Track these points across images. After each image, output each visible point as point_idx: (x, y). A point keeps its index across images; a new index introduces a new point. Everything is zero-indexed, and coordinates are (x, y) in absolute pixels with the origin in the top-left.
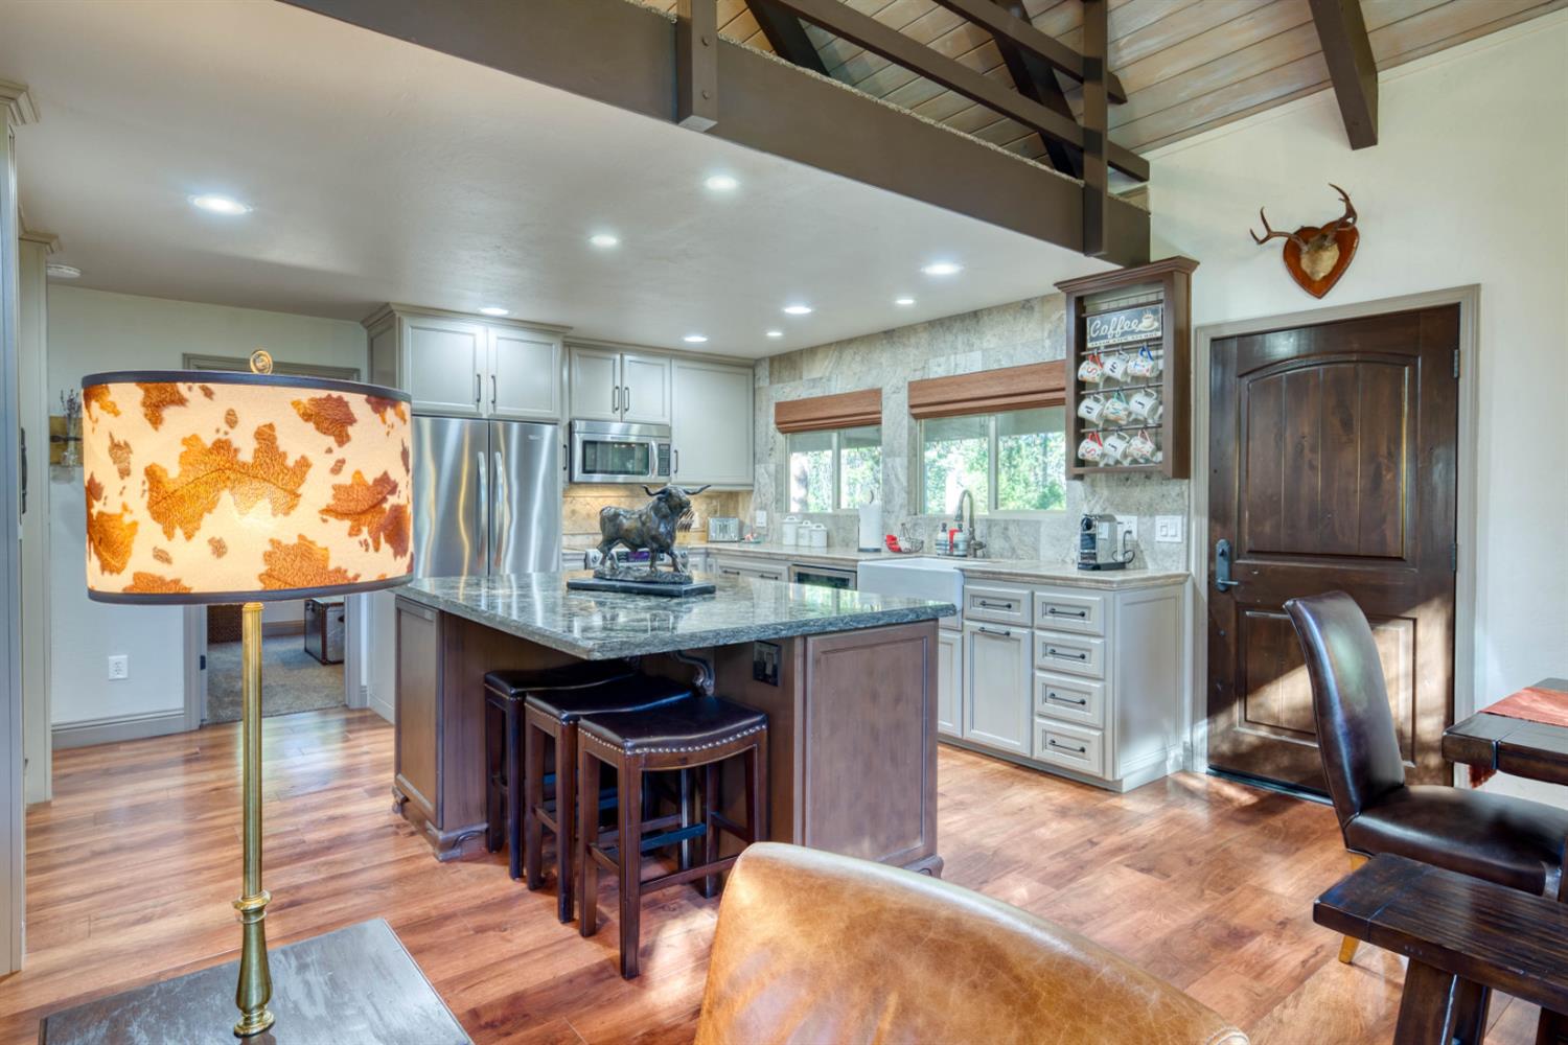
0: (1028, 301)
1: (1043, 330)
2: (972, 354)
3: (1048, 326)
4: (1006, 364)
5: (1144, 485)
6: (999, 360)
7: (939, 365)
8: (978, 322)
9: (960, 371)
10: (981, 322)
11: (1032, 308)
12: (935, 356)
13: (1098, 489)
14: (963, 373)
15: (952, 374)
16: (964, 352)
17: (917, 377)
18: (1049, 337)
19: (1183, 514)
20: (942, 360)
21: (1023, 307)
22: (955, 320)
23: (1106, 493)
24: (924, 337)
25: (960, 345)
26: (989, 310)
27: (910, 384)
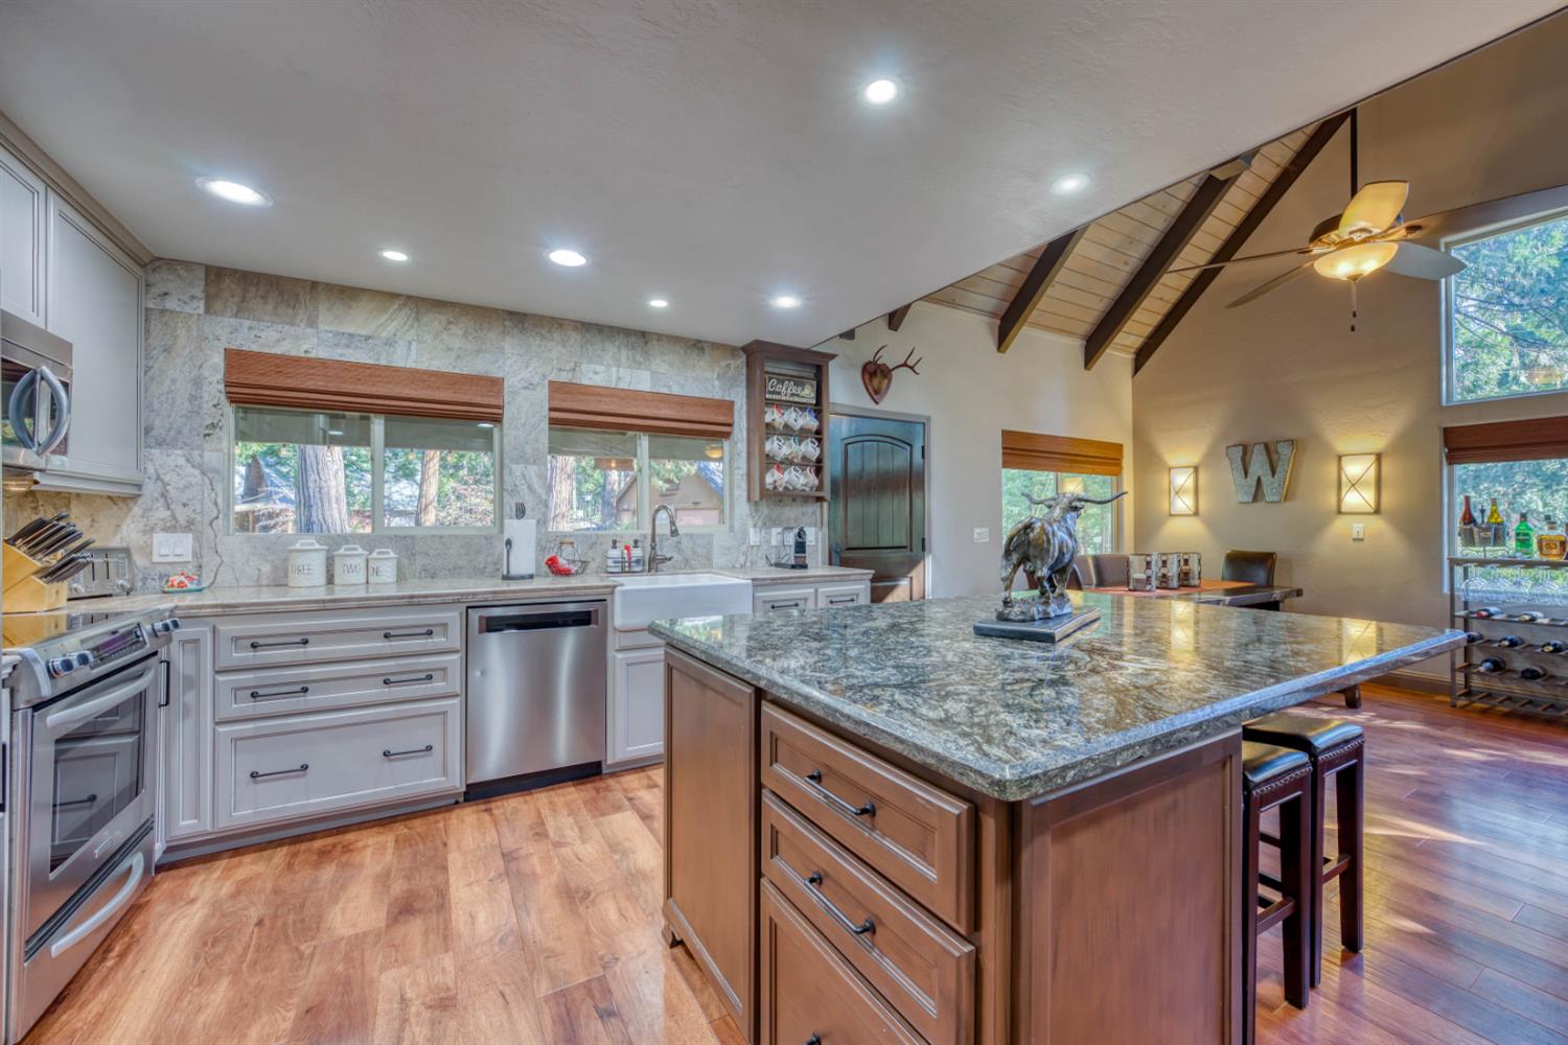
0: (699, 341)
1: (713, 372)
2: (639, 372)
3: (717, 370)
4: (676, 390)
5: (791, 506)
6: (670, 387)
7: (596, 373)
8: (646, 343)
9: (623, 385)
10: (649, 344)
11: (702, 349)
12: (591, 362)
13: (760, 508)
14: (626, 387)
15: (613, 386)
16: (629, 367)
17: (564, 377)
18: (718, 378)
19: (816, 526)
20: (600, 368)
21: (694, 345)
22: (619, 333)
23: (766, 511)
24: (574, 337)
25: (623, 360)
26: (660, 337)
27: (551, 383)
